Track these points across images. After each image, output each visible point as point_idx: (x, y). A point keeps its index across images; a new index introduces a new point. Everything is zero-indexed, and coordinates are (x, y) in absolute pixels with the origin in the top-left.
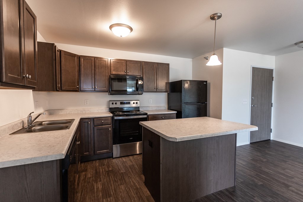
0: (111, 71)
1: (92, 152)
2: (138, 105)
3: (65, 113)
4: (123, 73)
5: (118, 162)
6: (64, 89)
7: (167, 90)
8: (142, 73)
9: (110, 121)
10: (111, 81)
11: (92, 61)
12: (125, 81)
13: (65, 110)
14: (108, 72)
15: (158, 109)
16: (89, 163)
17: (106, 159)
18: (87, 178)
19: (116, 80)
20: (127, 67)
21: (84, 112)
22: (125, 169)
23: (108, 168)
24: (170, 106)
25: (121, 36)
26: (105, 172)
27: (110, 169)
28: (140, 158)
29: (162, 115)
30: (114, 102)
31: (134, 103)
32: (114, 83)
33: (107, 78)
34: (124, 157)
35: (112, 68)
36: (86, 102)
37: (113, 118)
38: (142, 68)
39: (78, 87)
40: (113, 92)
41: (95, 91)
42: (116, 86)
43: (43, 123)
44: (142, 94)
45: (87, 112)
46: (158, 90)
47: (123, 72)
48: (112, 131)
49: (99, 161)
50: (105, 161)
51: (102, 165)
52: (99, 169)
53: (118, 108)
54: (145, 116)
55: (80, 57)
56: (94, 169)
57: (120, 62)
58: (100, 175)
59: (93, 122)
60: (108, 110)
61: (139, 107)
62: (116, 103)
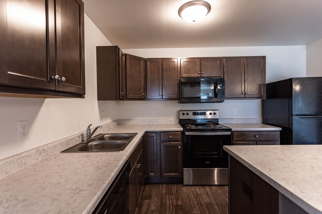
0: (182, 73)
1: (159, 174)
2: (217, 117)
3: (132, 124)
4: (196, 75)
5: (190, 192)
6: (129, 98)
7: (262, 95)
8: (222, 74)
9: (179, 137)
10: (180, 86)
11: (160, 64)
12: (198, 85)
13: (132, 120)
14: (178, 75)
15: (245, 122)
16: (154, 187)
17: (175, 185)
18: (150, 211)
19: (187, 84)
20: (202, 66)
21: (151, 124)
22: (199, 207)
23: (177, 199)
24: (266, 119)
25: (194, 21)
26: (172, 206)
27: (180, 203)
28: (220, 193)
29: (255, 133)
30: (186, 112)
31: (211, 114)
32: (185, 88)
33: (176, 82)
34: (198, 187)
35: (183, 70)
36: (153, 112)
37: (183, 133)
38: (222, 66)
39: (144, 94)
40: (184, 100)
41: (162, 98)
42: (188, 92)
43: (105, 136)
44: (222, 102)
45: (154, 124)
46: (246, 96)
47: (196, 73)
48: (182, 150)
49: (166, 185)
50: (173, 188)
51: (170, 194)
52: (166, 199)
53: (190, 119)
54: (229, 133)
55: (146, 60)
56: (160, 198)
57: (192, 61)
58: (166, 211)
59: (159, 136)
60: (178, 122)
61: (218, 119)
62: (187, 114)
